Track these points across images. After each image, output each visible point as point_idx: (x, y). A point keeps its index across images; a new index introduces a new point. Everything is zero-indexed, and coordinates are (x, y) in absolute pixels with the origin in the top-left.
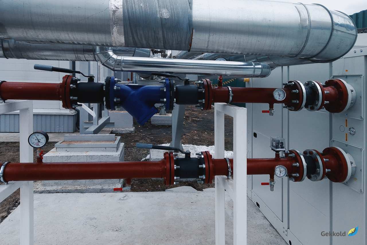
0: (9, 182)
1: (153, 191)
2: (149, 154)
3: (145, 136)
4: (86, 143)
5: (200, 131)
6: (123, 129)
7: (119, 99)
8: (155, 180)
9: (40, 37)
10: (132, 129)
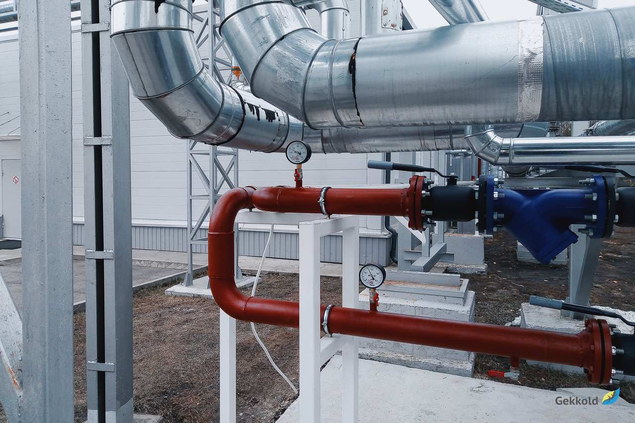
0: (334, 334)
1: (530, 386)
2: (518, 316)
3: (507, 282)
4: (413, 286)
5: (625, 281)
6: (466, 267)
7: (502, 216)
8: (534, 367)
9: (401, 119)
10: (483, 267)
